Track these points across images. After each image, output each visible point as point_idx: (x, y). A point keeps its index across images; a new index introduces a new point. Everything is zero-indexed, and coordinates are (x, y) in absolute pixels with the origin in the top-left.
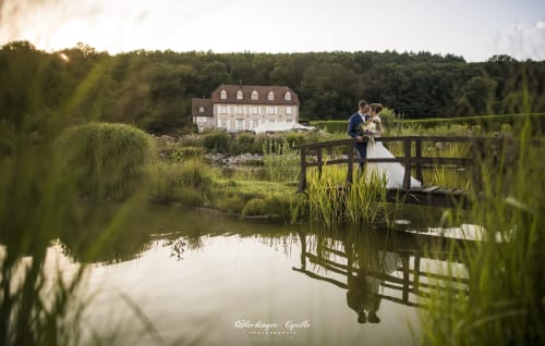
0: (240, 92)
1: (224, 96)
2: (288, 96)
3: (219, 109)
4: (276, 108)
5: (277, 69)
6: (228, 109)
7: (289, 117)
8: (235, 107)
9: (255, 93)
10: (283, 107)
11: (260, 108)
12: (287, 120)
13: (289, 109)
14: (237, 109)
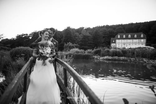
0: (124, 35)
1: (119, 37)
2: (142, 36)
3: (117, 41)
4: (137, 40)
5: (141, 27)
6: (120, 41)
7: (142, 43)
8: (123, 40)
9: (130, 35)
10: (140, 40)
11: (131, 40)
12: (142, 44)
13: (142, 40)
14: (123, 41)
